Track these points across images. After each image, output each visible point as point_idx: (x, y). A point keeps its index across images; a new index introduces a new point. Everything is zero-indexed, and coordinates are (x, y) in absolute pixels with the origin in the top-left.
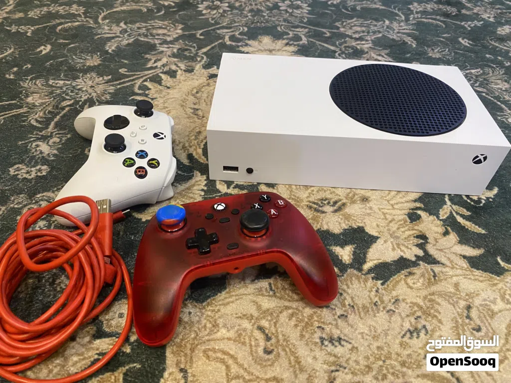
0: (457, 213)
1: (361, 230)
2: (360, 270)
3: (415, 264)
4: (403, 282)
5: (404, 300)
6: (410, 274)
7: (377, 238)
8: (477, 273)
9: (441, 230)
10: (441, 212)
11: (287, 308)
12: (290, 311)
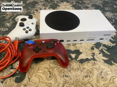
0: (104, 49)
1: (78, 50)
2: (76, 60)
3: (90, 60)
4: (86, 64)
5: (85, 69)
6: (89, 62)
7: (82, 53)
8: (106, 64)
9: (99, 52)
10: (100, 48)
11: (57, 67)
12: (57, 68)
